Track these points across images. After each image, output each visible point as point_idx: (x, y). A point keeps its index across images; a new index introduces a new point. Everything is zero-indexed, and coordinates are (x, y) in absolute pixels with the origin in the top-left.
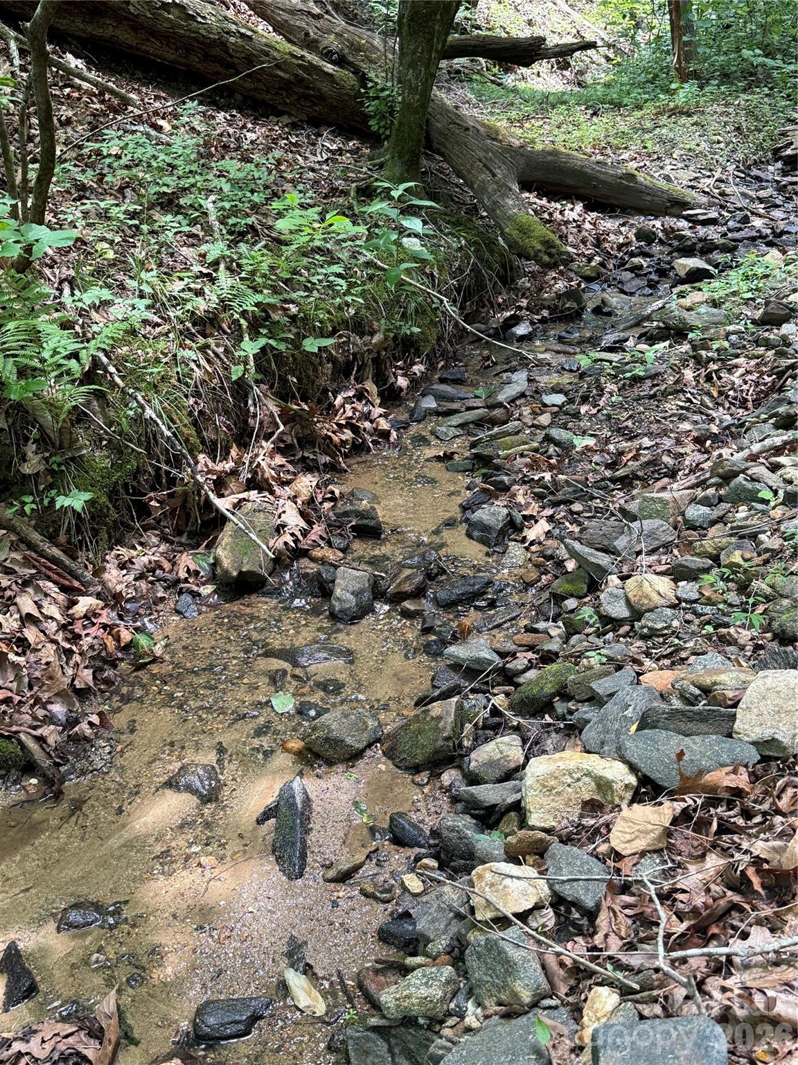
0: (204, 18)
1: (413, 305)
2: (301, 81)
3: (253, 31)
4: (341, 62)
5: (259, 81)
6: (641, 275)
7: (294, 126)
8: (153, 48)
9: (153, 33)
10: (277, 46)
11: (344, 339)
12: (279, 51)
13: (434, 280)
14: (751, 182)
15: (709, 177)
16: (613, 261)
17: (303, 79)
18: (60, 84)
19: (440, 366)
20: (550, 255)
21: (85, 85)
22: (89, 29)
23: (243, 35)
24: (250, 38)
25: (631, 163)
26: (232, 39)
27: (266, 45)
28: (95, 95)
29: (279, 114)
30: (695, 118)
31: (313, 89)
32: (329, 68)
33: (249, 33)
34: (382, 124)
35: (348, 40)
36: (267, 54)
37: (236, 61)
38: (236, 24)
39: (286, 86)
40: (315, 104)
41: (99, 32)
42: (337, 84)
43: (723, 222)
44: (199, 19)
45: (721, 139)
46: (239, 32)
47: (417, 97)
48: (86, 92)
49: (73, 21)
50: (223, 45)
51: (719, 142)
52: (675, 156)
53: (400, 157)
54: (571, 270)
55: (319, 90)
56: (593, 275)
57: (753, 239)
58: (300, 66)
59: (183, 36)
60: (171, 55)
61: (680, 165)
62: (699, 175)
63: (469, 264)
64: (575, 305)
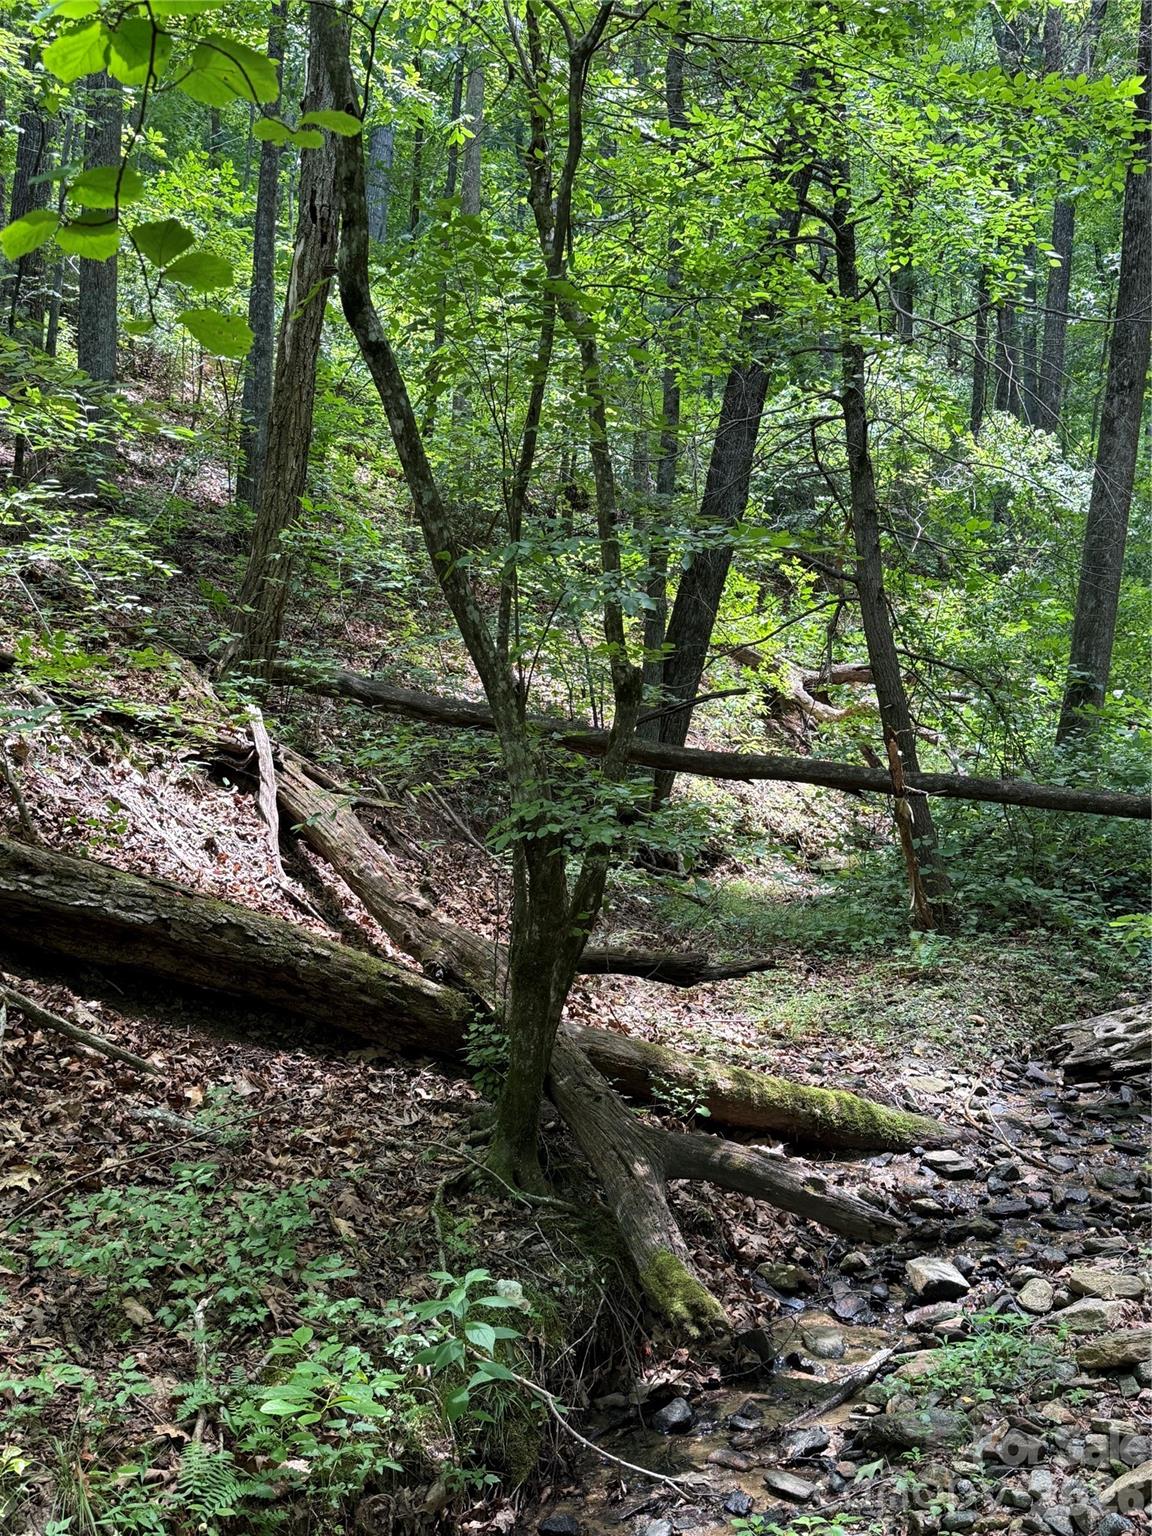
0: (267, 939)
1: (502, 1404)
2: (391, 1007)
3: (331, 949)
4: (449, 978)
5: (338, 1007)
6: (862, 1281)
7: (381, 1063)
8: (200, 974)
9: (200, 958)
10: (363, 966)
11: (381, 1507)
12: (364, 972)
13: (538, 1354)
14: (1026, 1087)
15: (964, 1086)
16: (823, 1252)
17: (396, 1004)
18: (58, 1051)
19: (544, 1496)
20: (701, 1326)
21: (90, 1051)
22: (116, 956)
23: (317, 956)
24: (327, 959)
25: (855, 1064)
26: (303, 962)
27: (349, 966)
28: (102, 1066)
29: (362, 1045)
30: (945, 987)
31: (408, 1015)
32: (432, 987)
33: (326, 953)
34: (490, 1080)
35: (457, 950)
36: (348, 977)
37: (308, 987)
38: (310, 943)
39: (374, 1013)
40: (412, 1032)
41: (129, 959)
42: (441, 1008)
43: (983, 1177)
44: (261, 941)
45: (981, 1019)
46: (312, 952)
47: (529, 1062)
48: (93, 1059)
49: (96, 948)
50: (291, 969)
51: (978, 1024)
52: (916, 1051)
53: (508, 1136)
54: (761, 1276)
55: (416, 1017)
56: (792, 1285)
57: (1021, 1215)
58: (392, 989)
59: (240, 961)
60: (221, 981)
61: (922, 1069)
62: (951, 1084)
63: (597, 1306)
64: (758, 1360)
